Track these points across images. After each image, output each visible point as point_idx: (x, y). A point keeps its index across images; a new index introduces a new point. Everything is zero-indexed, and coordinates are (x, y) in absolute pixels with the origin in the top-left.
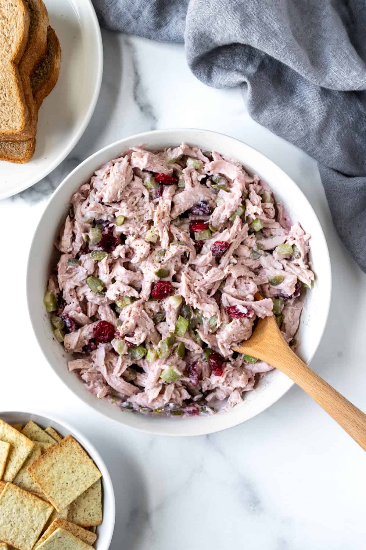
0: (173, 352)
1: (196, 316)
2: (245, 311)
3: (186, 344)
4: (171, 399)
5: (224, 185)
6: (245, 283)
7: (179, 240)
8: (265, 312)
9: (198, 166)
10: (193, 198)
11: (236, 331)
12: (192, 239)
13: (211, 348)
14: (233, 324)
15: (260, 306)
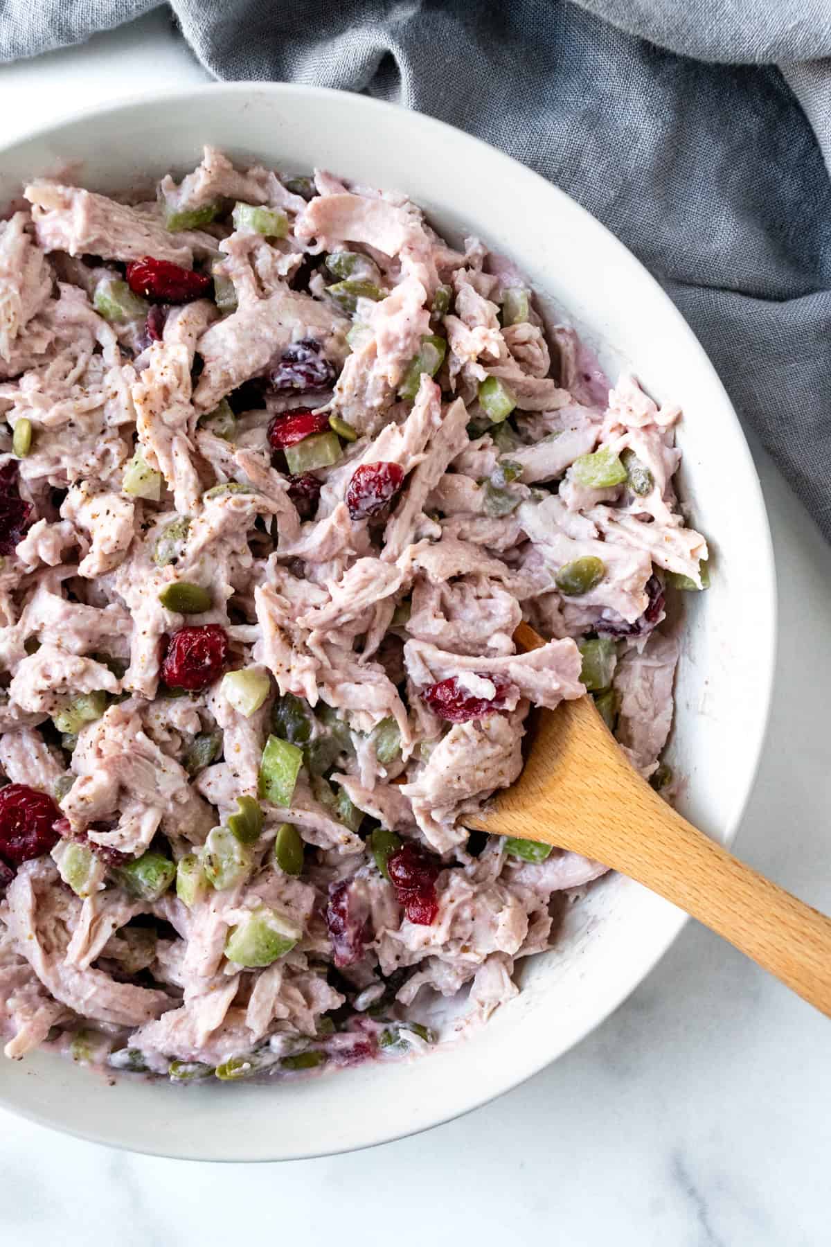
0: (265, 861)
1: (329, 730)
2: (486, 690)
3: (305, 827)
4: (276, 1020)
5: (367, 282)
6: (478, 598)
7: (233, 480)
8: (555, 686)
9: (272, 228)
10: (267, 332)
11: (467, 762)
12: (279, 471)
13: (390, 829)
14: (454, 741)
15: (538, 669)
